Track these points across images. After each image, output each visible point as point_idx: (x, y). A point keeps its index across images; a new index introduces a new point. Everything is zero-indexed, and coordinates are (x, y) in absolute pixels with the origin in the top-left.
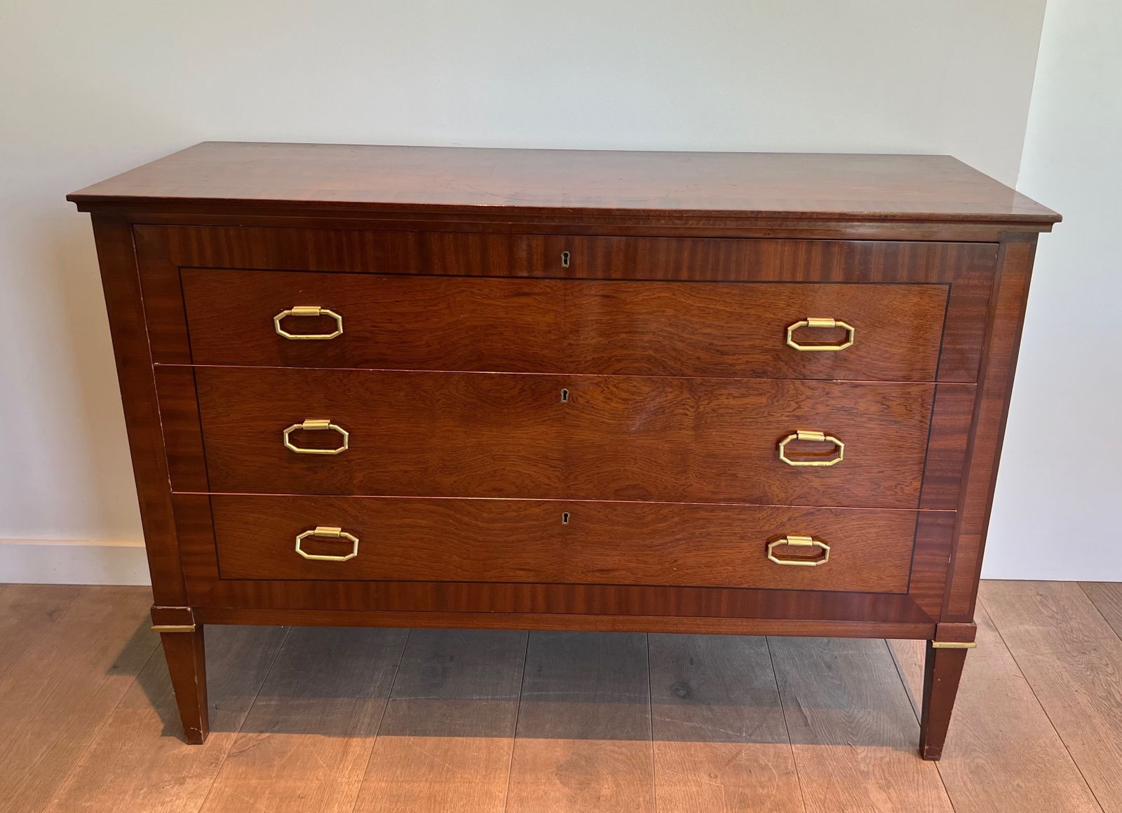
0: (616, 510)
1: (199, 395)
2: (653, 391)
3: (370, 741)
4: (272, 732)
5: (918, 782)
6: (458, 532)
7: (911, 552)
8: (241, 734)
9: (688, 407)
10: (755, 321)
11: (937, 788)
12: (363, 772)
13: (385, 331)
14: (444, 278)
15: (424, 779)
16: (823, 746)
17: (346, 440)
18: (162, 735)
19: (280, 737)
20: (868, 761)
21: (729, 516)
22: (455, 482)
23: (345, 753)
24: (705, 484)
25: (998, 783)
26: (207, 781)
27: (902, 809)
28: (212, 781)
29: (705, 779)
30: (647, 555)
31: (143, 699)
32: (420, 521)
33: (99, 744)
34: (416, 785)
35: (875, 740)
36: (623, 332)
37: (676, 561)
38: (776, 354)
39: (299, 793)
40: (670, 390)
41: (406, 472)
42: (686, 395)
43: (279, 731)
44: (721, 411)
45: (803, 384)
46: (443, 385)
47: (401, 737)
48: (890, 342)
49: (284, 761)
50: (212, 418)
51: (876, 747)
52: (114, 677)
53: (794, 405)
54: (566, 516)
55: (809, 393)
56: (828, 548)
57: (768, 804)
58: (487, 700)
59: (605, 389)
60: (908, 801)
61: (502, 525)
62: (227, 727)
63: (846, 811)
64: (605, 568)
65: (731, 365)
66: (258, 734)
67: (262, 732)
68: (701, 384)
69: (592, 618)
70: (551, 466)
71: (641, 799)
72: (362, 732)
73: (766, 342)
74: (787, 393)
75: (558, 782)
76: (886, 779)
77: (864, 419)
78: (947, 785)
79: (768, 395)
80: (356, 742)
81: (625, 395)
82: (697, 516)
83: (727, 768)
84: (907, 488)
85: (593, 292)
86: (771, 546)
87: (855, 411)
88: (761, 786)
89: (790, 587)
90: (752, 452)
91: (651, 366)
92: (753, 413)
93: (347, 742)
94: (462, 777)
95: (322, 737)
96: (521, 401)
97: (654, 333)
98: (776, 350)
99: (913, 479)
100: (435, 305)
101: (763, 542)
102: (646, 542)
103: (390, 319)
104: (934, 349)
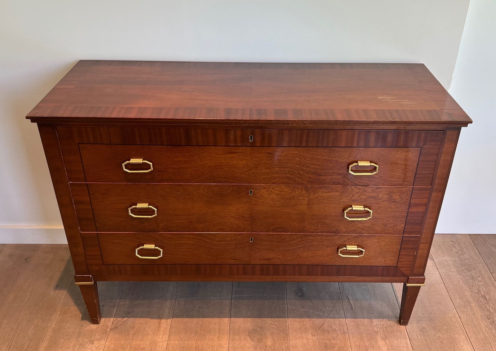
0: (273, 236)
1: (90, 194)
2: (289, 190)
3: (169, 321)
4: (128, 317)
5: (398, 335)
6: (206, 246)
7: (399, 251)
8: (115, 319)
9: (305, 197)
10: (335, 162)
11: (406, 338)
12: (168, 336)
13: (171, 168)
14: (197, 147)
15: (193, 339)
16: (359, 319)
17: (156, 212)
18: (82, 320)
19: (131, 320)
20: (377, 326)
21: (322, 238)
22: (203, 226)
23: (159, 327)
24: (312, 226)
25: (431, 336)
26: (103, 342)
27: (391, 349)
28: (105, 342)
29: (310, 336)
30: (286, 253)
31: (71, 302)
32: (189, 242)
33: (56, 325)
34: (190, 342)
35: (381, 316)
36: (277, 167)
37: (299, 255)
39: (142, 346)
40: (297, 190)
41: (182, 223)
42: (304, 192)
43: (130, 317)
44: (319, 198)
45: (355, 187)
46: (197, 189)
47: (182, 319)
48: (394, 170)
49: (134, 332)
50: (97, 203)
51: (381, 319)
52: (58, 291)
53: (351, 195)
54: (252, 239)
55: (358, 191)
56: (364, 250)
57: (336, 348)
58: (217, 299)
59: (269, 190)
60: (394, 345)
61: (224, 243)
62: (109, 316)
63: (368, 350)
64: (268, 258)
65: (324, 180)
66: (122, 319)
67: (123, 317)
68: (311, 188)
69: (263, 277)
70: (245, 220)
71: (284, 347)
72: (166, 317)
73: (340, 171)
74: (348, 191)
75: (249, 339)
76: (385, 335)
77: (381, 201)
78: (410, 337)
79: (340, 192)
80: (163, 321)
81: (277, 192)
82: (308, 238)
83: (319, 331)
84: (399, 227)
85: (263, 152)
86: (339, 250)
87: (378, 198)
88: (333, 339)
89: (347, 264)
90: (333, 214)
91: (288, 181)
92: (333, 199)
93: (160, 321)
94: (209, 338)
95: (149, 319)
96: (232, 195)
97: (290, 168)
98: (344, 174)
99: (401, 223)
100: (193, 158)
101: (336, 248)
102: (286, 248)
103: (174, 163)
104: (413, 173)
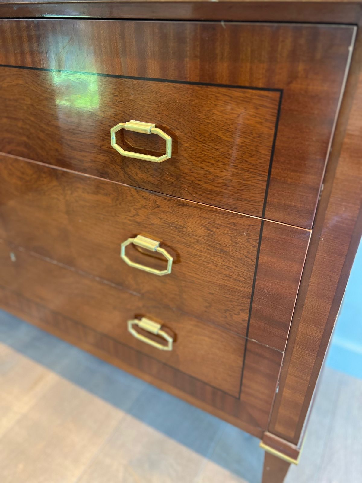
7: (240, 369)
36: (4, 117)
38: (112, 157)
44: (82, 203)
45: (138, 192)
48: (213, 161)
53: (133, 212)
55: (143, 202)
56: (170, 339)
65: (81, 161)
68: (63, 175)
74: (126, 199)
77: (193, 241)
79: (112, 196)
84: (235, 316)
86: (129, 322)
87: (185, 230)
91: (28, 152)
97: (23, 121)
99: (241, 310)
104: (260, 178)
